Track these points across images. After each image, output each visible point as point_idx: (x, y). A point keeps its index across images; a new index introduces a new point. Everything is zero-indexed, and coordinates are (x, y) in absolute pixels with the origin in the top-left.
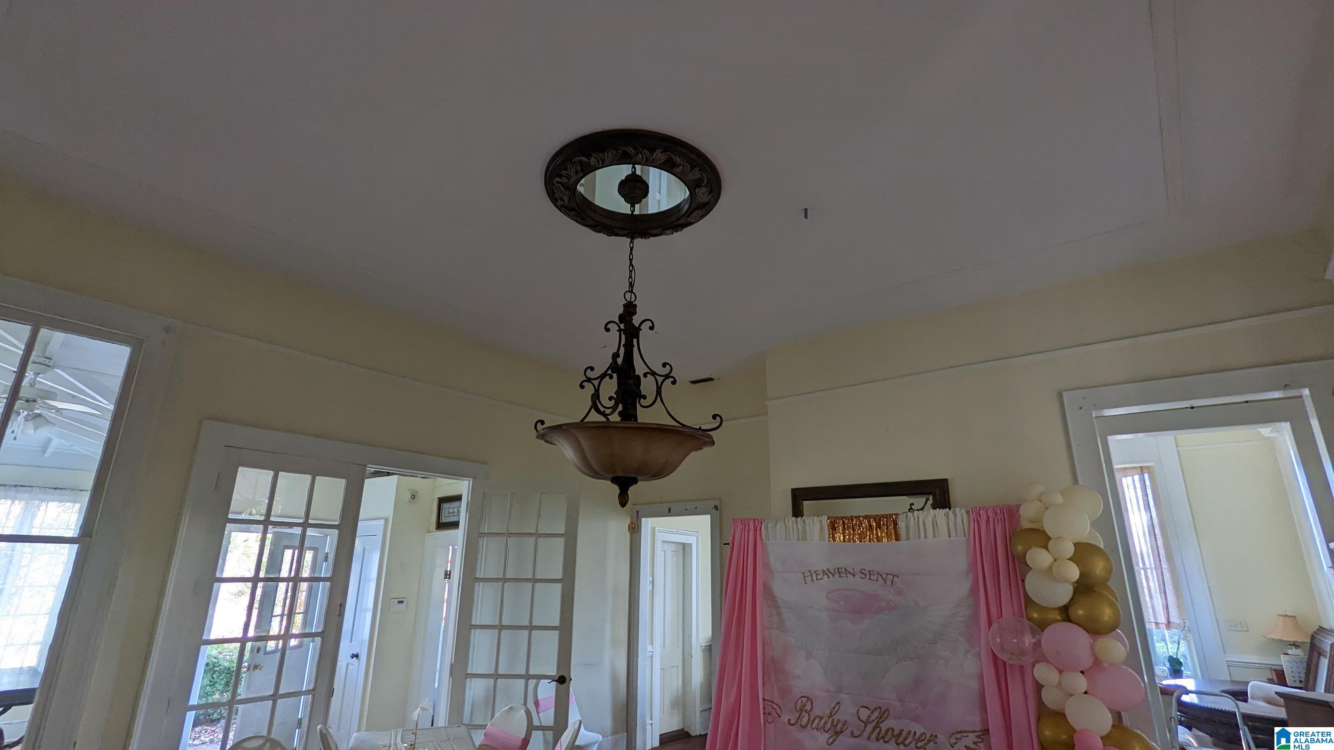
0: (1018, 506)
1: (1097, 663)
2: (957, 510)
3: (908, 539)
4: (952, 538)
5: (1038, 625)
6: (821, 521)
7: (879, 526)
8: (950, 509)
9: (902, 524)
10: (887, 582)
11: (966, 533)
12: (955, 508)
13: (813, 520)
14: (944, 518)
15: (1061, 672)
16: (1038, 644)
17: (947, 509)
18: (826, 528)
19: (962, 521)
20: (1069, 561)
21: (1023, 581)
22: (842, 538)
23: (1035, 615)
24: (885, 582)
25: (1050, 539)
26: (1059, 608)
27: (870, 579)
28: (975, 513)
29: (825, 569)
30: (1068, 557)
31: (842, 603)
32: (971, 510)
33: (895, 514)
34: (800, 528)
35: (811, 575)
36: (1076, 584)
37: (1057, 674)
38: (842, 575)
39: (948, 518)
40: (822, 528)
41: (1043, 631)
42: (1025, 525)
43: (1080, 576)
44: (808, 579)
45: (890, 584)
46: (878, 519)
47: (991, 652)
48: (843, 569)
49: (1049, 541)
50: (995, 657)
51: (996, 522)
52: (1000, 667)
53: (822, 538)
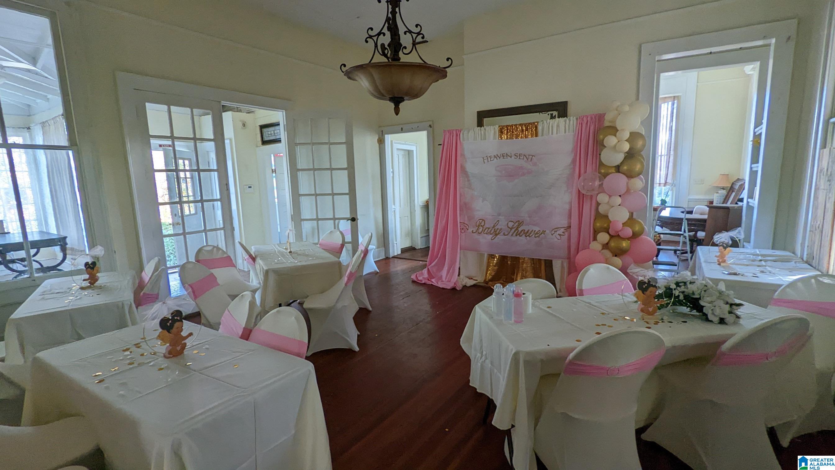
0: (605, 114)
1: (628, 191)
2: (571, 118)
3: (542, 135)
4: (566, 134)
5: (603, 176)
6: (495, 128)
7: (527, 130)
8: (567, 118)
9: (540, 128)
10: (529, 160)
11: (574, 131)
12: (570, 117)
13: (490, 127)
14: (564, 123)
15: (610, 196)
16: (601, 185)
17: (566, 118)
18: (497, 132)
19: (573, 125)
20: (626, 142)
21: (600, 155)
22: (506, 137)
23: (603, 171)
24: (528, 160)
25: (618, 130)
26: (615, 167)
27: (519, 158)
28: (581, 120)
29: (495, 155)
30: (626, 139)
31: (504, 172)
32: (579, 118)
33: (536, 122)
34: (483, 133)
35: (487, 158)
36: (626, 154)
37: (608, 196)
38: (505, 157)
39: (566, 123)
40: (495, 132)
41: (605, 178)
42: (607, 124)
43: (629, 149)
44: (486, 161)
45: (530, 160)
46: (527, 125)
47: (577, 189)
48: (506, 154)
49: (617, 132)
50: (579, 191)
51: (591, 123)
52: (581, 196)
53: (495, 138)
